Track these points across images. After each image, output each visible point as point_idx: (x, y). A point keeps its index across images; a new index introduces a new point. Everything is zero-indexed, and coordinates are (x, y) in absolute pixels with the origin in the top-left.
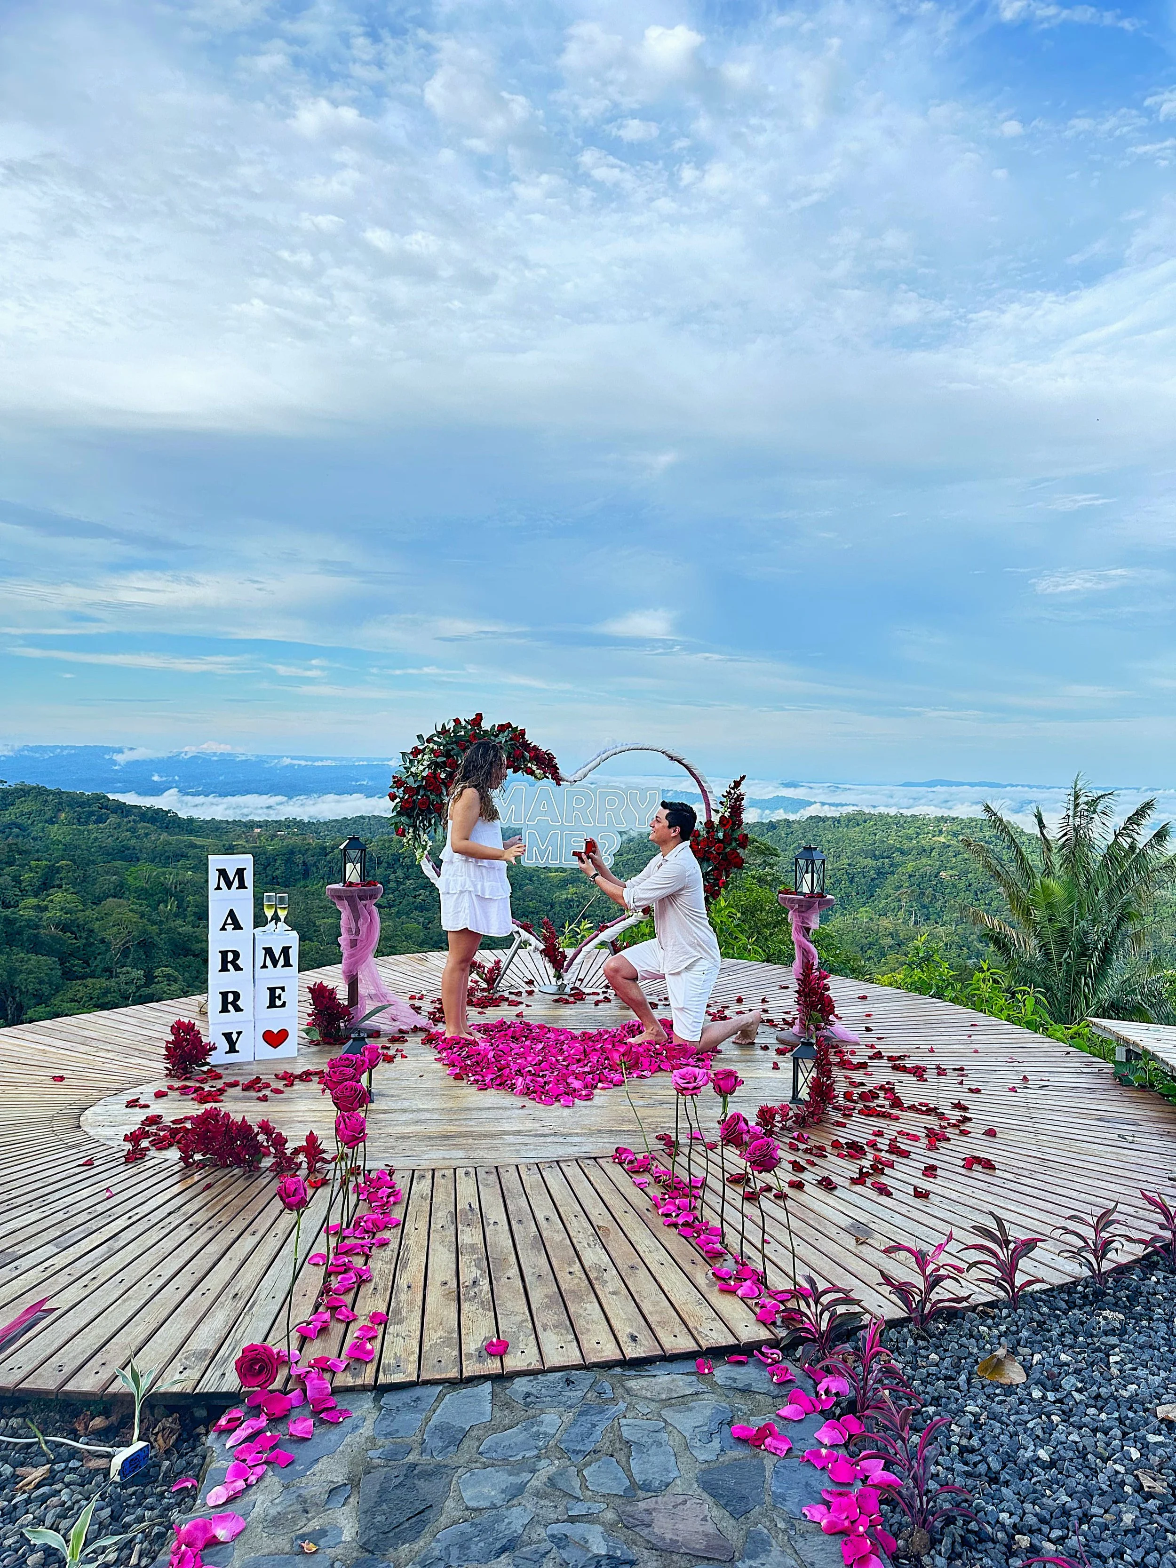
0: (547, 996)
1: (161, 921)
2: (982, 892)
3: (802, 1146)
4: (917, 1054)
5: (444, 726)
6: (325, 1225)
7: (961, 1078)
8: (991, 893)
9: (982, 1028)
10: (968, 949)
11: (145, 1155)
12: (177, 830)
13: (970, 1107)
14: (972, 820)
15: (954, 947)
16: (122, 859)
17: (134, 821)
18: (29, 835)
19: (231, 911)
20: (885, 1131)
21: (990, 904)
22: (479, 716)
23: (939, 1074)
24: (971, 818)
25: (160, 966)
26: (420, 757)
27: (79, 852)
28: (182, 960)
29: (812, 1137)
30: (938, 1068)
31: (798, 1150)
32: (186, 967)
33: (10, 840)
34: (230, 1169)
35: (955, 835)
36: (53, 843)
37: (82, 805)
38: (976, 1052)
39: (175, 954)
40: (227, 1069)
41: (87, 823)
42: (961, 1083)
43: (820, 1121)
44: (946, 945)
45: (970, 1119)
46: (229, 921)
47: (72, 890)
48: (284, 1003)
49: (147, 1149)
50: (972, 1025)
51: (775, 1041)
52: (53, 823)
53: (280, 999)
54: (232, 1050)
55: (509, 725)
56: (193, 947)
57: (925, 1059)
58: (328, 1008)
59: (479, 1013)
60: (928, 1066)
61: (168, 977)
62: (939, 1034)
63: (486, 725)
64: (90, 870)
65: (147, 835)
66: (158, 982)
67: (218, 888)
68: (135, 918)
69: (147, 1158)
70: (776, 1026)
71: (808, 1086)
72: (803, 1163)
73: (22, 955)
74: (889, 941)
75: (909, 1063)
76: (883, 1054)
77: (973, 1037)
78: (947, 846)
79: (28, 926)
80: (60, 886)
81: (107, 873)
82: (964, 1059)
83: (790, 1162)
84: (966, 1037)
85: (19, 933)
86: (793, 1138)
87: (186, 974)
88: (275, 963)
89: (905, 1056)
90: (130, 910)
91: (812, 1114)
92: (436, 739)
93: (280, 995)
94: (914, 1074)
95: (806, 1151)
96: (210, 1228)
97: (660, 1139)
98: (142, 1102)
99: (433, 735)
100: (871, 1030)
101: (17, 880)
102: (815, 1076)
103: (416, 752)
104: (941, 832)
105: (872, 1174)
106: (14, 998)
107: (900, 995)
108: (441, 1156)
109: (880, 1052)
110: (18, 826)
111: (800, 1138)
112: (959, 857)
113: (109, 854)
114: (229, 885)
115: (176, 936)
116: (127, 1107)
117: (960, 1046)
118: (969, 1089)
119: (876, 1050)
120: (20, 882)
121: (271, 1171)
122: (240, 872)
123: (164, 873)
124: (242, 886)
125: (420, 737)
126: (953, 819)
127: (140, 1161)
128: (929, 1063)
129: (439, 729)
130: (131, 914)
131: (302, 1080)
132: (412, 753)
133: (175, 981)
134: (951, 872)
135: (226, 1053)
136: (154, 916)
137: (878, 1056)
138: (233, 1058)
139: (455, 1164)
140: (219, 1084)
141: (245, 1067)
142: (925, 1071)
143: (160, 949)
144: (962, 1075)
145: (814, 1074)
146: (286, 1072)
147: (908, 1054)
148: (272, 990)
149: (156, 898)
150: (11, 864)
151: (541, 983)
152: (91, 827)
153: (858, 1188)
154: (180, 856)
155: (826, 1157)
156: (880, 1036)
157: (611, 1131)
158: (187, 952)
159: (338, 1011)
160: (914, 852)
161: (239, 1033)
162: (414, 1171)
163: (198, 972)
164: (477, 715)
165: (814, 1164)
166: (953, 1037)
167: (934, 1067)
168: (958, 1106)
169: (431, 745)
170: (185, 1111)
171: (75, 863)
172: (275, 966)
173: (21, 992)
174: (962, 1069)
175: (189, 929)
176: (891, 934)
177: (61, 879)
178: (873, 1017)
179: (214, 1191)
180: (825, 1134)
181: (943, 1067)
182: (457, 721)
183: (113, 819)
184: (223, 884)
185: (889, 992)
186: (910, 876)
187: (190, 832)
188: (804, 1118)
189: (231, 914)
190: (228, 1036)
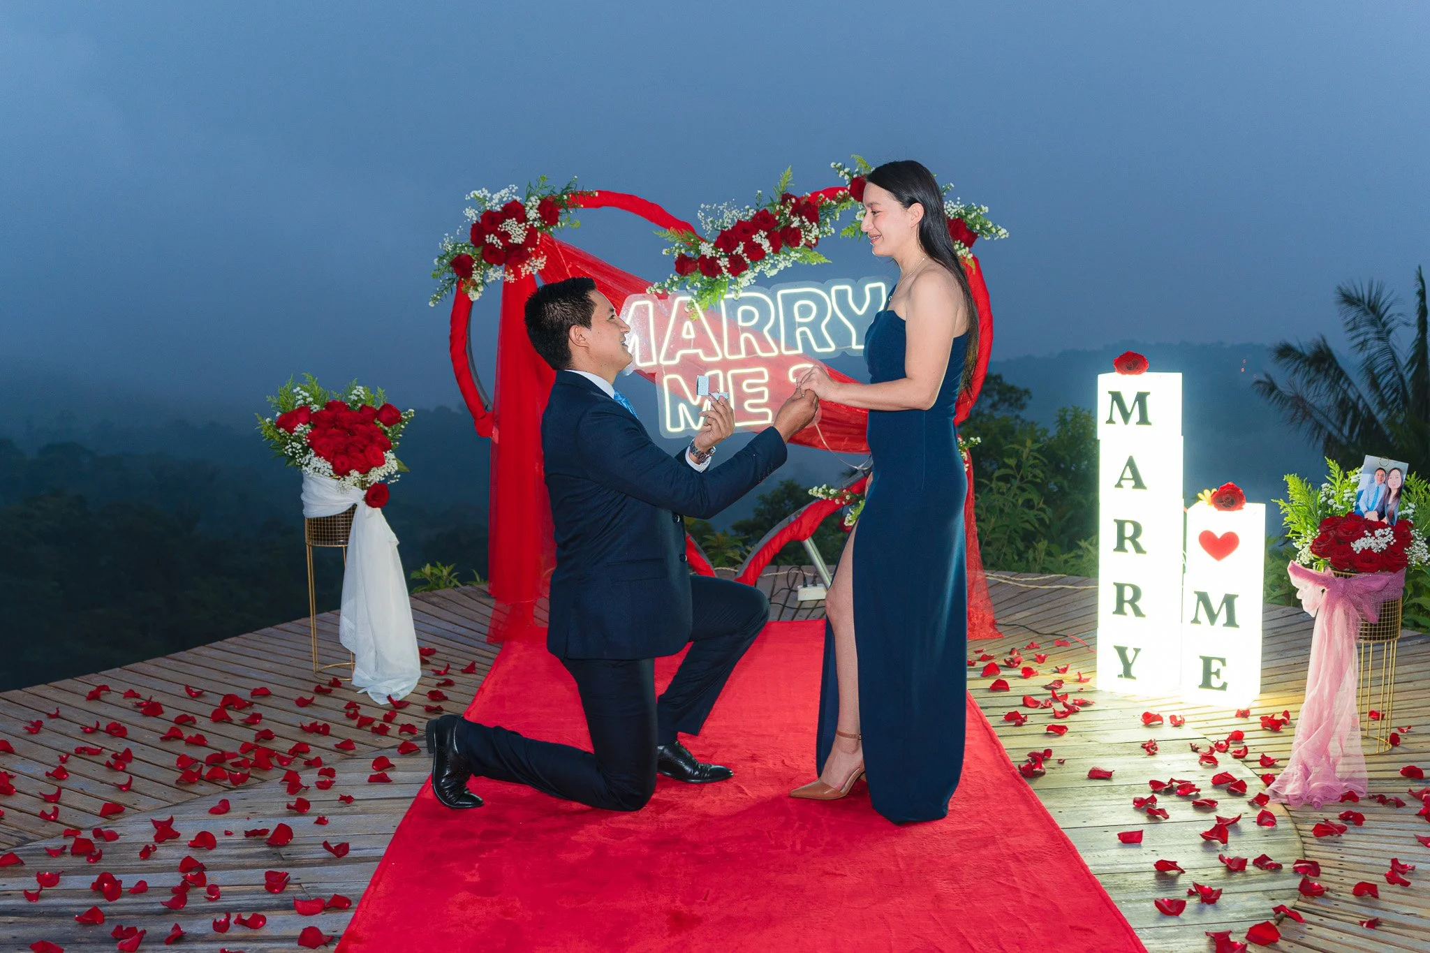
93: (1218, 670)
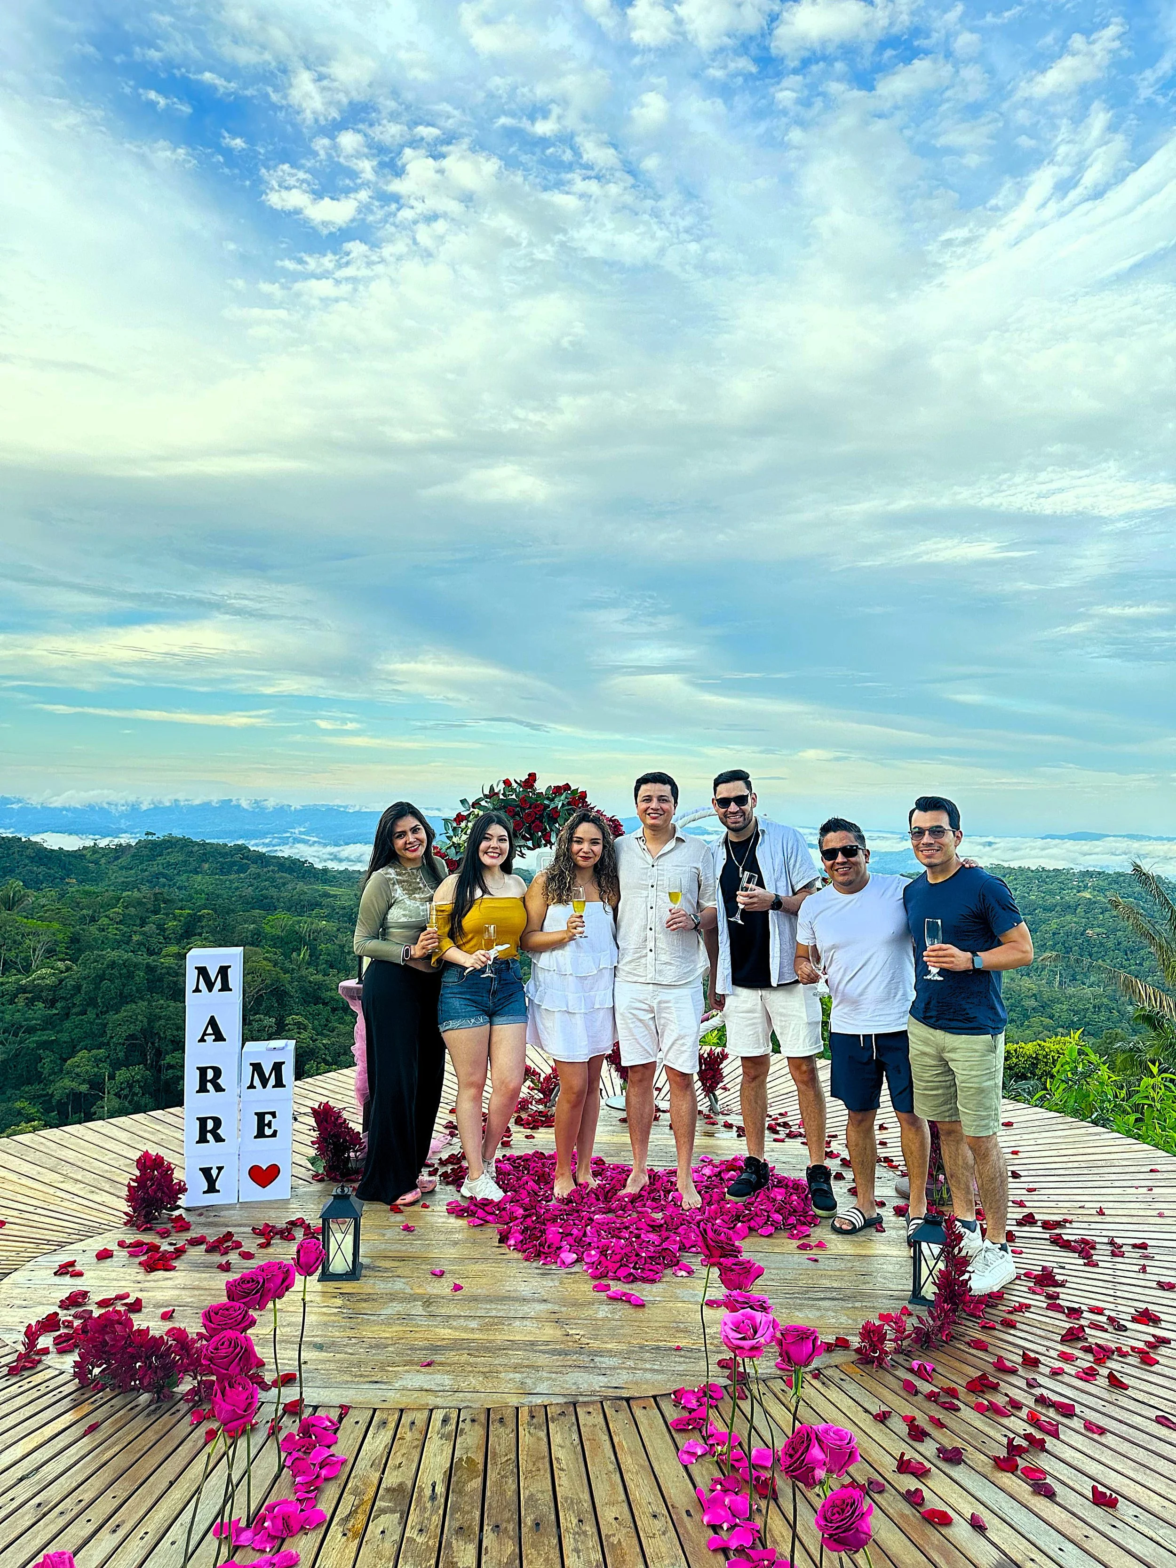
0: (613, 1112)
1: (293, 969)
2: (1132, 952)
3: (925, 1387)
4: (1081, 1218)
5: (492, 788)
6: (219, 1520)
7: (1142, 1262)
8: (1142, 952)
9: (1166, 1175)
10: (1119, 1012)
11: (40, 1361)
12: (312, 880)
13: (1162, 1316)
14: (1119, 875)
15: (1103, 1010)
16: (261, 908)
17: (273, 871)
18: (174, 884)
19: (212, 1018)
20: (1041, 1358)
21: (1141, 964)
22: (532, 777)
23: (1114, 1254)
24: (1118, 873)
25: (291, 1014)
26: (463, 824)
27: (220, 901)
28: (312, 1008)
29: (939, 1369)
30: (1112, 1243)
31: (917, 1393)
32: (315, 1016)
33: (157, 890)
34: (135, 1394)
35: (1102, 890)
36: (197, 892)
37: (224, 855)
38: (1161, 1215)
39: (305, 1002)
40: (201, 1215)
41: (229, 873)
42: (1144, 1269)
43: (951, 1337)
44: (1094, 1007)
45: (1166, 1341)
46: (210, 1031)
47: (211, 938)
48: (275, 1132)
49: (46, 1351)
50: (1152, 1171)
51: (894, 1194)
52: (197, 873)
53: (270, 1127)
54: (212, 1188)
55: (567, 787)
56: (323, 996)
57: (1093, 1226)
58: (334, 1136)
59: (527, 1137)
60: (1098, 1239)
61: (299, 1025)
62: (1108, 1184)
63: (541, 786)
64: (230, 919)
65: (284, 884)
66: (289, 1030)
67: (197, 990)
68: (269, 966)
69: (40, 1367)
70: (896, 1167)
71: (934, 1283)
72: (922, 1421)
73: (162, 1002)
74: (1033, 1003)
75: (1069, 1233)
76: (1037, 1217)
77: (1155, 1190)
78: (1091, 903)
79: (168, 973)
80: (200, 934)
81: (246, 922)
82: (1146, 1228)
83: (905, 1418)
84: (1145, 1190)
85: (160, 980)
86: (911, 1370)
87: (316, 1022)
88: (264, 1082)
89: (1066, 1221)
90: (265, 959)
91: (941, 1329)
92: (483, 803)
94: (1080, 1253)
95: (931, 1397)
96: (62, 1513)
97: (723, 1367)
98: (78, 1268)
99: (480, 799)
100: (1020, 1176)
101: (161, 928)
102: (943, 1268)
103: (459, 818)
104: (1086, 887)
105: (1026, 1450)
106: (153, 1043)
107: (1054, 1121)
108: (417, 1385)
109: (1031, 1215)
110: (165, 876)
111: (922, 1373)
112: (1107, 914)
113: (248, 903)
114: (210, 986)
115: (307, 985)
116: (55, 1274)
117: (1137, 1205)
118: (1159, 1283)
119: (1027, 1211)
120: (164, 930)
121: (187, 1401)
122: (223, 971)
123: (299, 922)
124: (225, 987)
125: (463, 802)
126: (1099, 873)
127: (26, 1374)
128: (1098, 1233)
129: (487, 792)
130: (265, 962)
131: (282, 1238)
132: (455, 820)
133: (305, 1029)
134: (1098, 930)
135: (204, 1192)
136: (288, 965)
137: (1029, 1220)
138: (212, 1199)
139: (431, 1400)
140: (181, 1239)
141: (222, 1213)
142: (1094, 1248)
143: (292, 997)
144: (1146, 1257)
145: (941, 1266)
146: (267, 1225)
147: (1069, 1218)
148: (261, 1116)
149: (290, 946)
150: (156, 912)
151: (611, 1092)
152: (232, 877)
153: (1007, 1479)
154: (315, 905)
155: (959, 1410)
156: (1031, 1186)
157: (658, 1348)
158: (317, 1000)
159: (345, 1140)
160: (1058, 908)
161: (220, 1169)
162: (375, 1410)
163: (327, 1020)
164: (530, 775)
165: (939, 1424)
166: (1129, 1191)
167: (1106, 1240)
168: (1146, 1317)
169: (476, 811)
170: (123, 1283)
171: (216, 912)
172: (264, 1086)
173: (160, 1038)
174: (1144, 1246)
175: (320, 977)
176: (1034, 995)
177: (202, 927)
178: (1021, 1155)
179: (99, 1436)
180: (957, 1364)
181: (1118, 1241)
182: (507, 783)
183: (253, 869)
184: (202, 985)
185: (1039, 1116)
186: (1054, 934)
187: (325, 882)
188: (927, 1334)
189: (212, 1022)
190: (206, 1172)
